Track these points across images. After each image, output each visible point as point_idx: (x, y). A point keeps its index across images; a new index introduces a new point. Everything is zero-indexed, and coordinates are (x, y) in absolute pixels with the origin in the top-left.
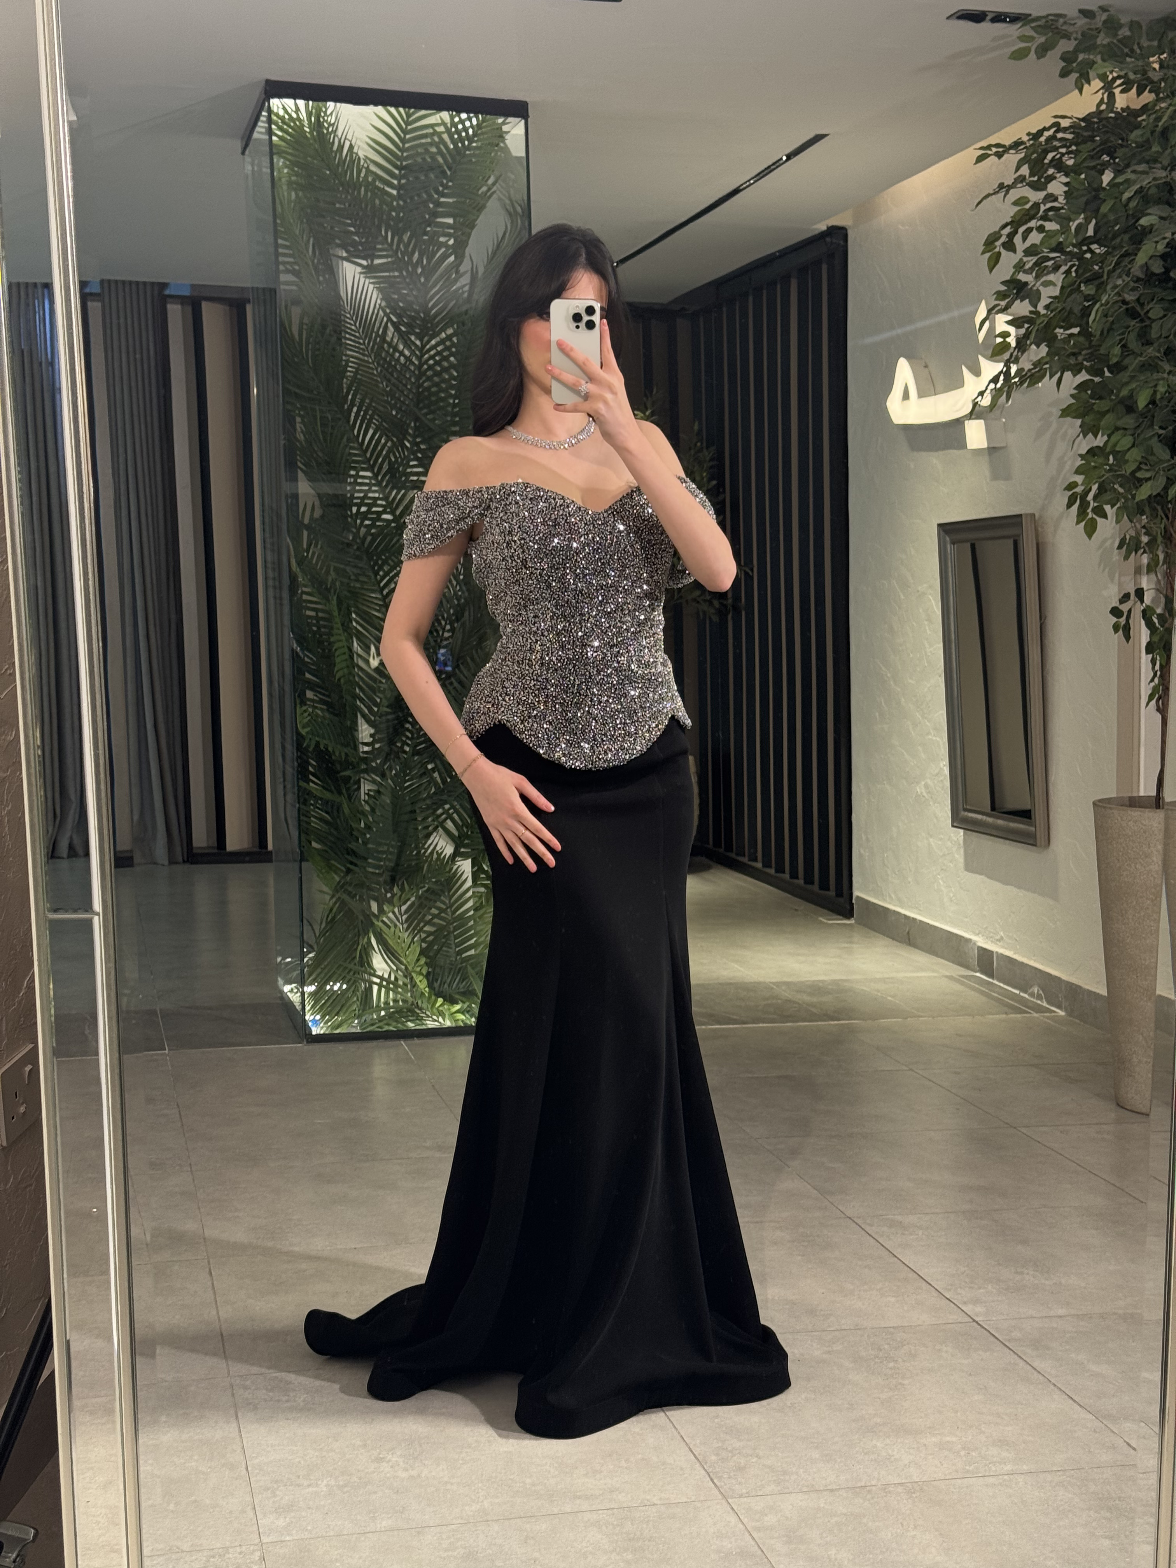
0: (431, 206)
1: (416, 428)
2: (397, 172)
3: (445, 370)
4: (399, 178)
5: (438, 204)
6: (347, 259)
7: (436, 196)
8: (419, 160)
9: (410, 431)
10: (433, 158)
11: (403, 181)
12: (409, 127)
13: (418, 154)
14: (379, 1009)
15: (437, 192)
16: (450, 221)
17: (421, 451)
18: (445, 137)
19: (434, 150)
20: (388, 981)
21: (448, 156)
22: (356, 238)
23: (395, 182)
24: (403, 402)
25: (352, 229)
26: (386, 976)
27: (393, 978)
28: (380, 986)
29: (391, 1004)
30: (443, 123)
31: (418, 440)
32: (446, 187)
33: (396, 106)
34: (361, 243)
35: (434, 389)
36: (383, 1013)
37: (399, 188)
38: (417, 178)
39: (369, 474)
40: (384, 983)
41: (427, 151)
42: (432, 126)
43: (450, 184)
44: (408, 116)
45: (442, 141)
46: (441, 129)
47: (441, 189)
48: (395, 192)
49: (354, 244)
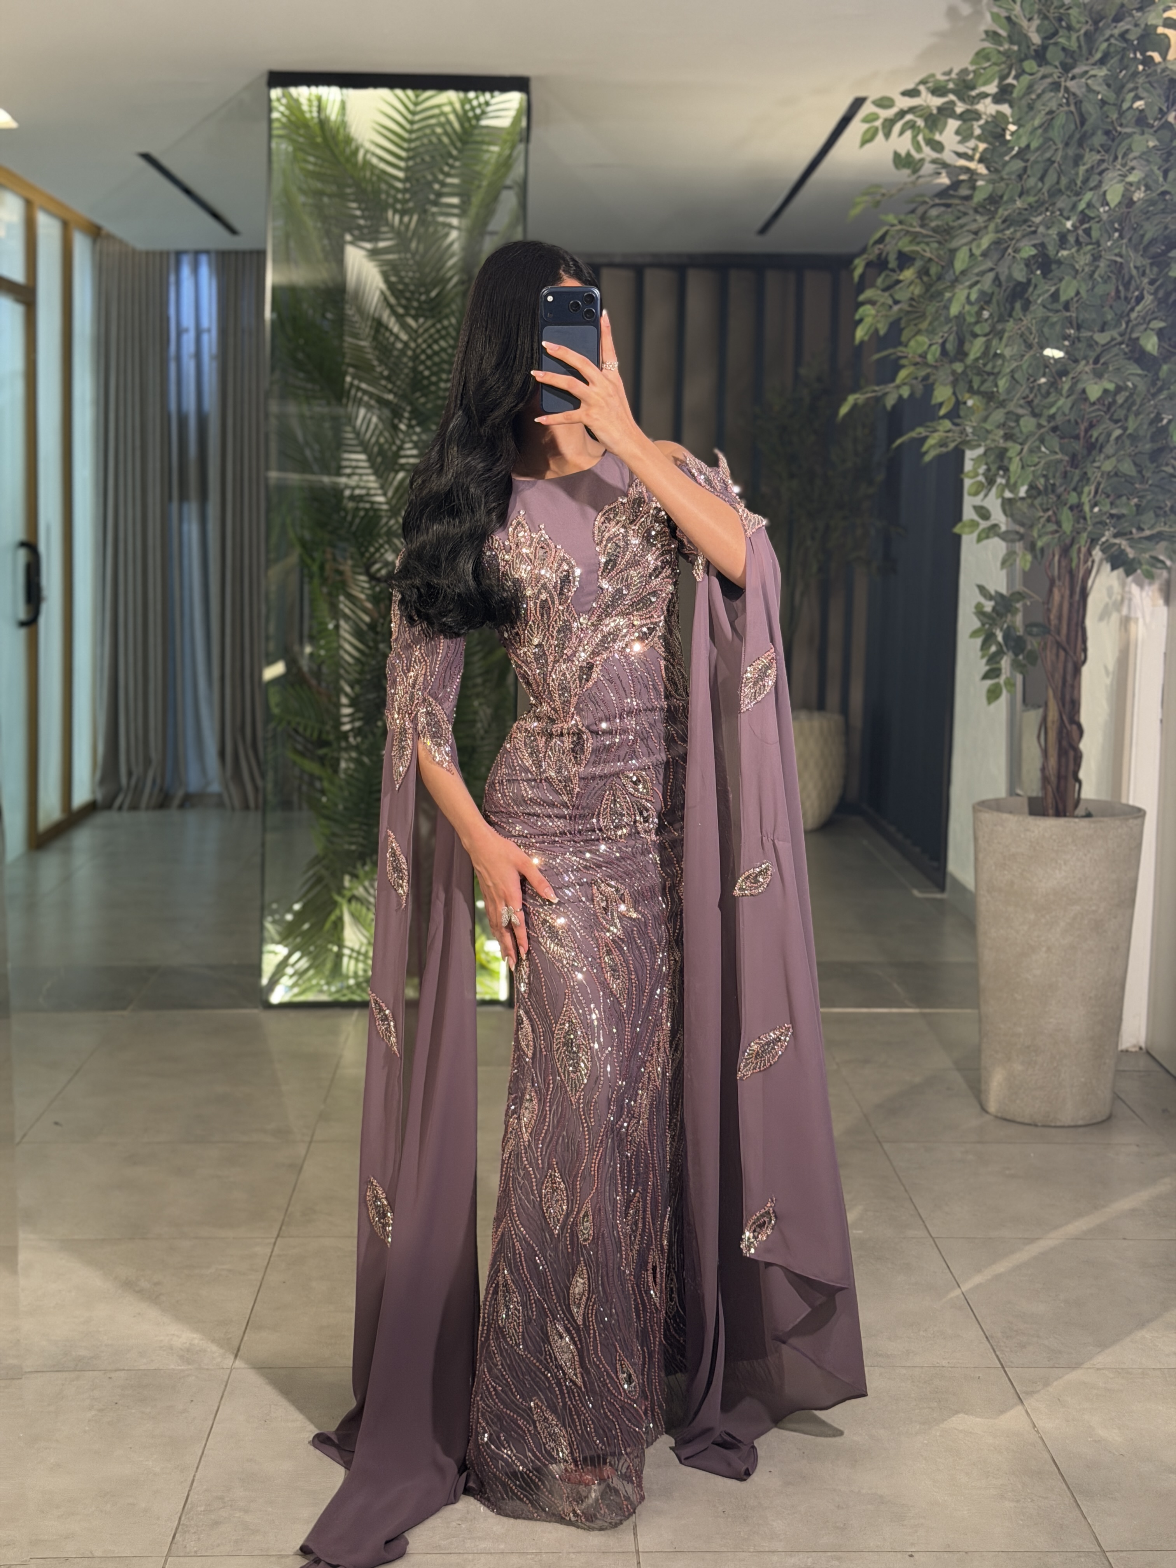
0: (436, 186)
1: (411, 412)
2: (403, 154)
3: (436, 353)
4: (406, 160)
5: (443, 184)
6: (352, 243)
7: (441, 177)
8: (425, 141)
9: (406, 415)
10: (440, 141)
11: (411, 163)
12: (419, 108)
13: (425, 135)
14: (347, 977)
15: (442, 172)
16: (455, 200)
17: (415, 433)
18: (452, 117)
19: (439, 130)
20: (359, 953)
21: (454, 137)
22: (362, 222)
23: (402, 164)
24: (399, 387)
25: (358, 213)
26: (357, 947)
27: (363, 950)
28: (350, 957)
29: (361, 973)
30: (451, 103)
31: (414, 422)
32: (452, 167)
33: (404, 87)
34: (366, 227)
35: (427, 373)
36: (352, 982)
37: (406, 170)
38: (423, 160)
39: (363, 457)
40: (354, 955)
41: (434, 133)
42: (439, 106)
43: (457, 164)
44: (417, 96)
45: (449, 122)
46: (447, 109)
47: (446, 169)
48: (401, 175)
49: (360, 227)
